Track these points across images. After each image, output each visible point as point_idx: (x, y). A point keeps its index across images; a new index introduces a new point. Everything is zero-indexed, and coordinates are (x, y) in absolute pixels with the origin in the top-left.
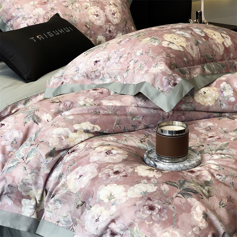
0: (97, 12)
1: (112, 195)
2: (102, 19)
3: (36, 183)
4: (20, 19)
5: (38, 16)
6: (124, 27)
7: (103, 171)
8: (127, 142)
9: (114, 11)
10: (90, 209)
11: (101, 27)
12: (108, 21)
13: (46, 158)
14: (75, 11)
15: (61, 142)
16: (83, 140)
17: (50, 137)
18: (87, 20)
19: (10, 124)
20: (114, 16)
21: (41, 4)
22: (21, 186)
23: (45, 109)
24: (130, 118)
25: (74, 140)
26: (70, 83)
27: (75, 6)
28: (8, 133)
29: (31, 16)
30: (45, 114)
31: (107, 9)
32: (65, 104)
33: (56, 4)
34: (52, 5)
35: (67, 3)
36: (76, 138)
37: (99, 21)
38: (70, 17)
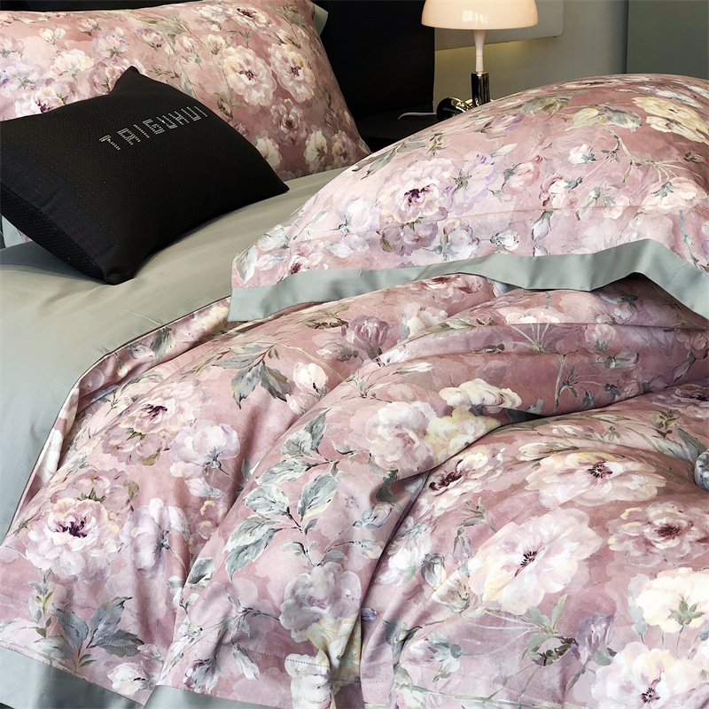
0: (248, 62)
1: (690, 605)
2: (264, 85)
3: (335, 597)
4: (13, 86)
5: (73, 76)
6: (326, 112)
7: (615, 531)
8: (619, 436)
9: (294, 63)
10: (609, 662)
11: (264, 111)
12: (281, 93)
13: (373, 508)
14: (183, 60)
15: (410, 449)
16: (471, 439)
17: (371, 436)
18: (223, 89)
19: (185, 405)
20: (298, 78)
21: (79, 39)
22: (288, 608)
23: (299, 349)
24: (601, 360)
25: (444, 441)
26: (326, 267)
27: (182, 45)
28: (189, 434)
29: (50, 74)
30: (300, 364)
31: (275, 57)
32: (359, 329)
33: (123, 37)
34: (114, 42)
35: (155, 35)
36: (449, 435)
37: (258, 92)
38: (173, 78)
